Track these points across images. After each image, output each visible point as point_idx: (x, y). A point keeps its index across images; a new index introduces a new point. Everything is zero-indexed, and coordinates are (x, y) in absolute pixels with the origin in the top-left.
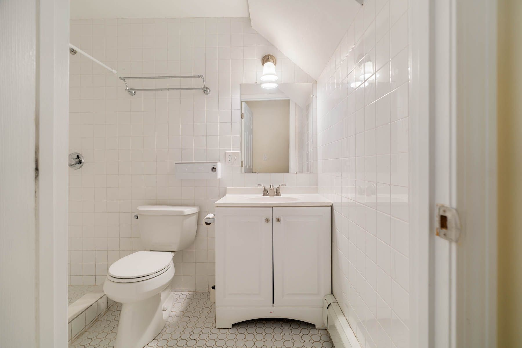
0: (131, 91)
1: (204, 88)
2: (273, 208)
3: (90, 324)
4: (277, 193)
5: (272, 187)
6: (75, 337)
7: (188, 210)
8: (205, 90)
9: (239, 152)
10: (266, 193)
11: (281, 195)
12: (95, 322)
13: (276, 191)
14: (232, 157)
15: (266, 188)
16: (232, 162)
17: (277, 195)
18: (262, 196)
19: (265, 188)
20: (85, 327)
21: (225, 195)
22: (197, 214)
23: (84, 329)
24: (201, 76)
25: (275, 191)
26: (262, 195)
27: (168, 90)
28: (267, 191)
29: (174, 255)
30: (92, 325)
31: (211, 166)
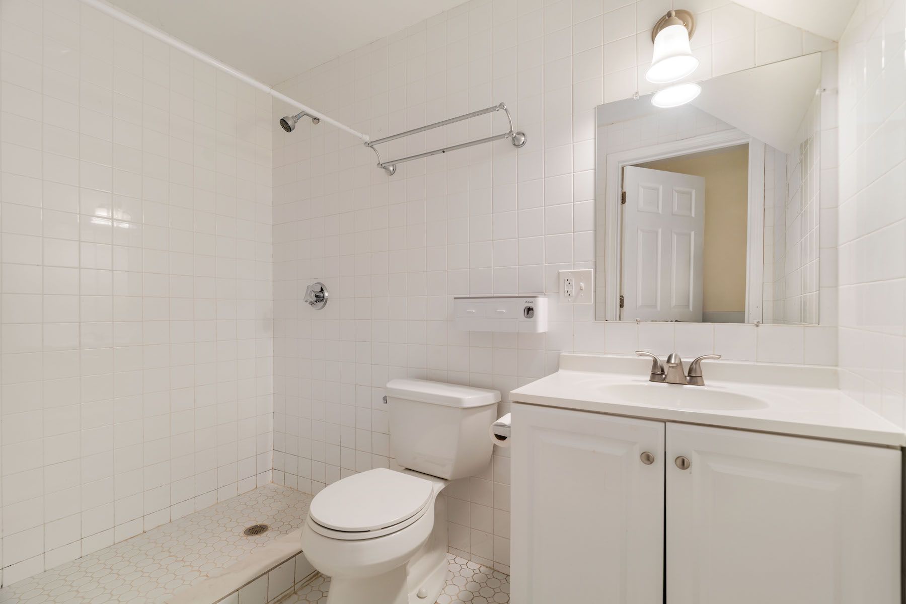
0: (388, 168)
1: (510, 132)
2: (667, 423)
3: (304, 581)
4: (693, 376)
5: (673, 361)
6: (276, 600)
7: (470, 397)
8: (516, 140)
9: (591, 271)
10: (658, 374)
11: (706, 383)
12: (314, 579)
13: (690, 372)
14: (573, 282)
15: (659, 363)
16: (573, 294)
17: (690, 383)
18: (646, 381)
19: (655, 362)
20: (294, 586)
21: (557, 370)
22: (496, 406)
23: (293, 588)
24: (501, 106)
25: (686, 374)
26: (648, 378)
27: (444, 152)
28: (663, 370)
29: (444, 487)
30: (305, 584)
31: (523, 304)
